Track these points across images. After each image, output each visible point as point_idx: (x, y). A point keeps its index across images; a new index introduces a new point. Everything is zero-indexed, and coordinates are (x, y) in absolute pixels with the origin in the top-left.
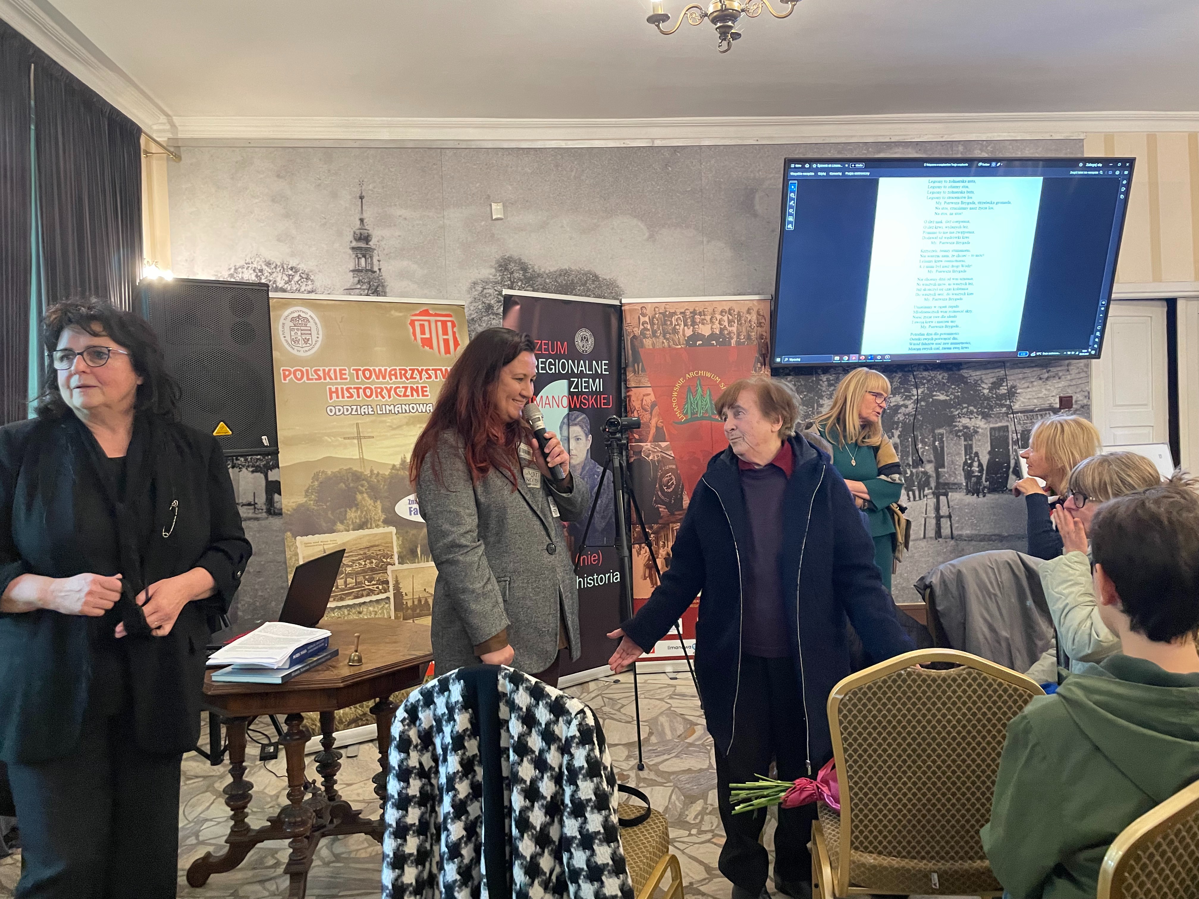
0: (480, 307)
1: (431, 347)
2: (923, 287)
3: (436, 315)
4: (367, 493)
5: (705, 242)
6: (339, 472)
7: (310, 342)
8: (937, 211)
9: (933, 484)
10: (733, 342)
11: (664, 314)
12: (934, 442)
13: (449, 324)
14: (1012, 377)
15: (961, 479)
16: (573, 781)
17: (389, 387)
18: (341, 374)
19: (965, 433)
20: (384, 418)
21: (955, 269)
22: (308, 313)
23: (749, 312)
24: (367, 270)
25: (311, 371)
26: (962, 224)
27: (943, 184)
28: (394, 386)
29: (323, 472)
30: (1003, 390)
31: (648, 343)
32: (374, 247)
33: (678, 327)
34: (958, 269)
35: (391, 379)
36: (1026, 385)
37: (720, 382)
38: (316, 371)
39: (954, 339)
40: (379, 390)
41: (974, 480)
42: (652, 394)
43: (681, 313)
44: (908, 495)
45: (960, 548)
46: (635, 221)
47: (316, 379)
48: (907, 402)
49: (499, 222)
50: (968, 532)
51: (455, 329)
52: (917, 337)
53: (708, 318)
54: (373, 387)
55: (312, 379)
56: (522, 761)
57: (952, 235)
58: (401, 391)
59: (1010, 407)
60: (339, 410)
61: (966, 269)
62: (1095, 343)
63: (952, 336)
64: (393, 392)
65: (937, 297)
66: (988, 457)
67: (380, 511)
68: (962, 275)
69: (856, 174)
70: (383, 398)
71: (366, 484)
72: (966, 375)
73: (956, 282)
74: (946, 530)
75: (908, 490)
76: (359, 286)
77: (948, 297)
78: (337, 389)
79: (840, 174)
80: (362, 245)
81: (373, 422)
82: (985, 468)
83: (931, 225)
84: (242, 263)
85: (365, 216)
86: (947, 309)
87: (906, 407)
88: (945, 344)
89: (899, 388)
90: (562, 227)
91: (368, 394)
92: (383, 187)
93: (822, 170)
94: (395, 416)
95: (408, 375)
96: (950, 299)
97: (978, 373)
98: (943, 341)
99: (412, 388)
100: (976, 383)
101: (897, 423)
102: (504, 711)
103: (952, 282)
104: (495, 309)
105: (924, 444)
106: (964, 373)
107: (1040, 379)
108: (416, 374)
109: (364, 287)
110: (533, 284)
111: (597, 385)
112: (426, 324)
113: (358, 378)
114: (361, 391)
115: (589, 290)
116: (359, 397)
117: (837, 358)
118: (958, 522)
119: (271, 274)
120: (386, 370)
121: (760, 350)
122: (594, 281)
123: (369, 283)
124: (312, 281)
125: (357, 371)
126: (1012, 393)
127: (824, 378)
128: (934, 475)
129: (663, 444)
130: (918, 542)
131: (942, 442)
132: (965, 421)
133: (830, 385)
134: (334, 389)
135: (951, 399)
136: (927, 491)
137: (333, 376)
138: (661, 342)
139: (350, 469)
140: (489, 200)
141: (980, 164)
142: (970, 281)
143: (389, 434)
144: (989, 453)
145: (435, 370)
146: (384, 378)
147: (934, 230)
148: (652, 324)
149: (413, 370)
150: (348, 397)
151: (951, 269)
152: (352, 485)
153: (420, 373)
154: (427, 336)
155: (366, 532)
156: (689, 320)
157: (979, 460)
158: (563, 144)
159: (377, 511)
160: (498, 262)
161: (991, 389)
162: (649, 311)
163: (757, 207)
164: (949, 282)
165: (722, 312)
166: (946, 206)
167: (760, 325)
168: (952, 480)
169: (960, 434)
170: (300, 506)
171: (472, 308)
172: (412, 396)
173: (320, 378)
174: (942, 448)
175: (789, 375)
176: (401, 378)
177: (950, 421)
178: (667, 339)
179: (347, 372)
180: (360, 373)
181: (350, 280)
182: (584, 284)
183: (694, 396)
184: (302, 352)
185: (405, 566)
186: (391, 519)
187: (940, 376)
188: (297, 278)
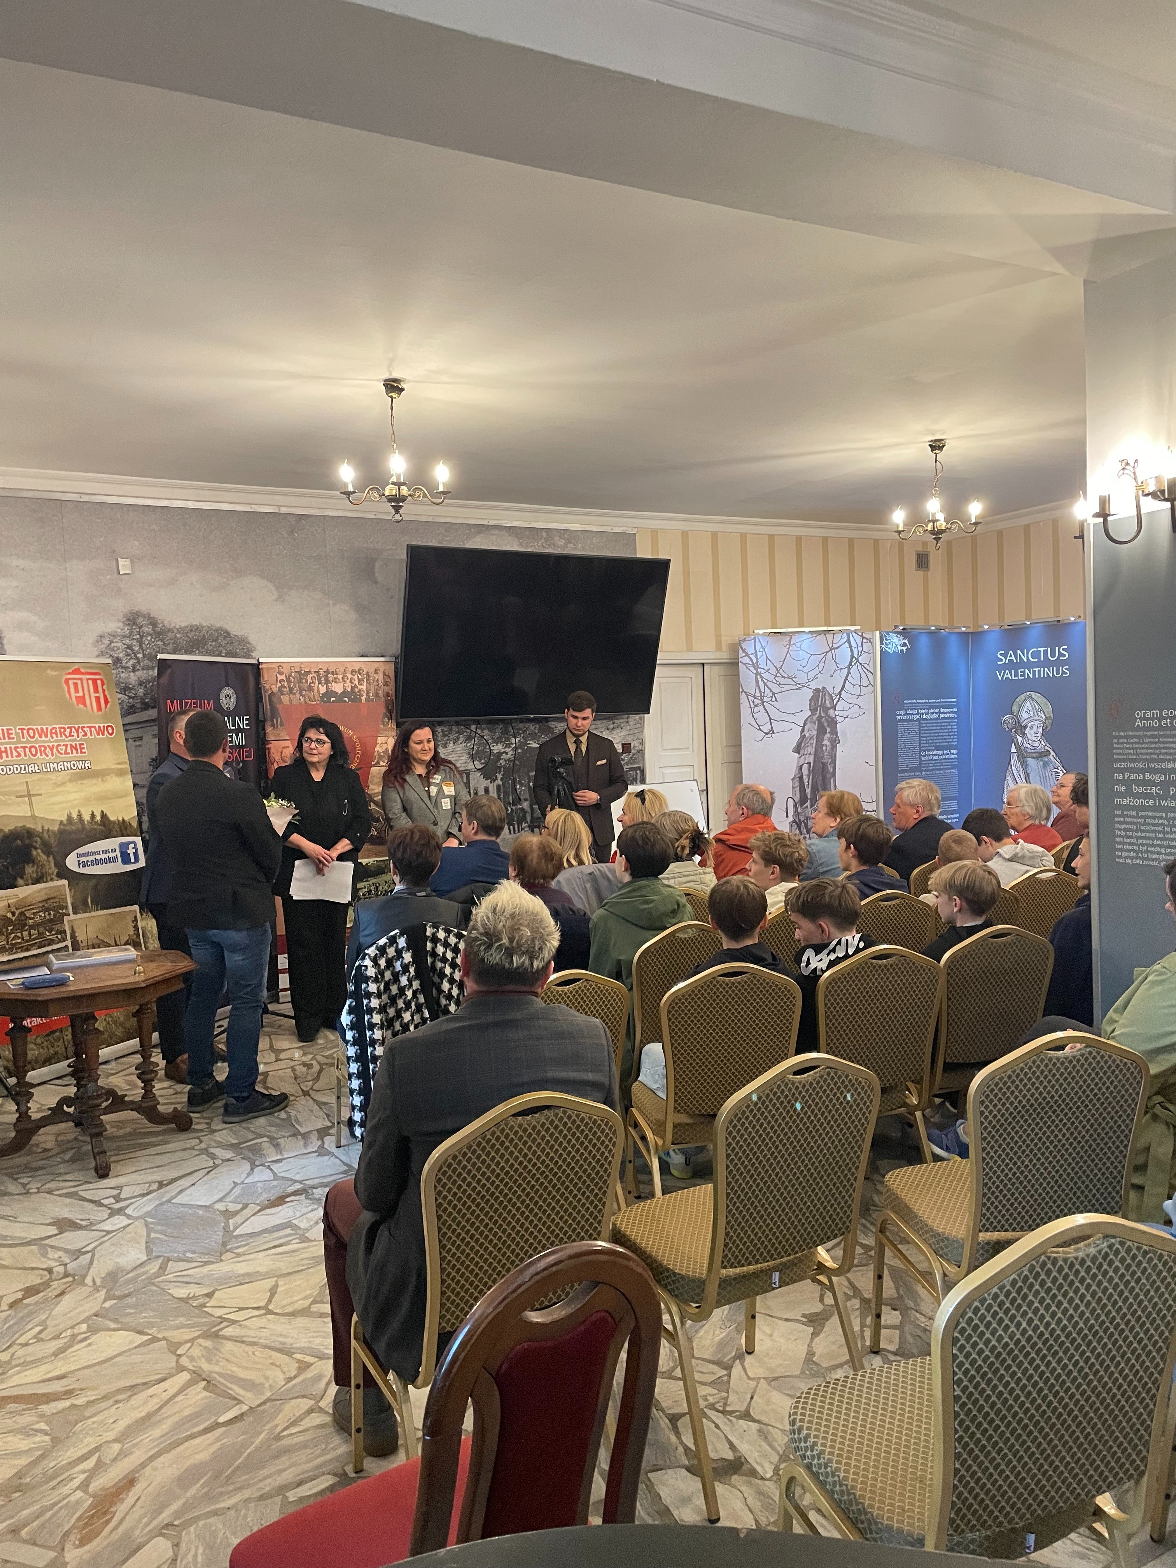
0: (108, 660)
1: (85, 705)
3: (86, 673)
4: (41, 849)
5: (331, 605)
6: (15, 829)
9: (529, 819)
10: (363, 698)
11: (299, 673)
13: (99, 682)
17: (51, 745)
18: (9, 734)
20: (49, 776)
28: (56, 744)
29: (1, 830)
31: (285, 699)
33: (312, 685)
35: (52, 738)
37: (352, 735)
40: (43, 749)
42: (291, 746)
43: (315, 672)
44: (509, 829)
46: (264, 582)
49: (127, 577)
51: (105, 687)
53: (340, 677)
54: (37, 746)
58: (62, 749)
60: (10, 769)
64: (55, 750)
67: (52, 865)
70: (47, 756)
71: (39, 840)
78: (6, 748)
81: (39, 780)
90: (191, 584)
91: (34, 753)
94: (59, 774)
95: (67, 733)
99: (71, 746)
101: (500, 767)
104: (124, 662)
105: (521, 785)
108: (74, 733)
110: (164, 638)
111: (240, 739)
112: (79, 682)
113: (24, 738)
114: (27, 750)
115: (220, 646)
116: (26, 756)
120: (47, 728)
121: (387, 707)
122: (224, 637)
125: (22, 730)
138: (298, 699)
139: (24, 826)
140: (114, 555)
143: (54, 791)
145: (90, 727)
146: (46, 736)
148: (289, 682)
149: (71, 728)
152: (26, 842)
153: (77, 731)
154: (81, 695)
155: (43, 885)
156: (323, 679)
158: (190, 505)
160: (125, 616)
162: (286, 670)
163: (377, 575)
165: (352, 672)
167: (386, 684)
172: (72, 753)
176: (61, 736)
178: (303, 696)
179: (13, 731)
185: (81, 915)
186: (64, 872)
187: (533, 727)
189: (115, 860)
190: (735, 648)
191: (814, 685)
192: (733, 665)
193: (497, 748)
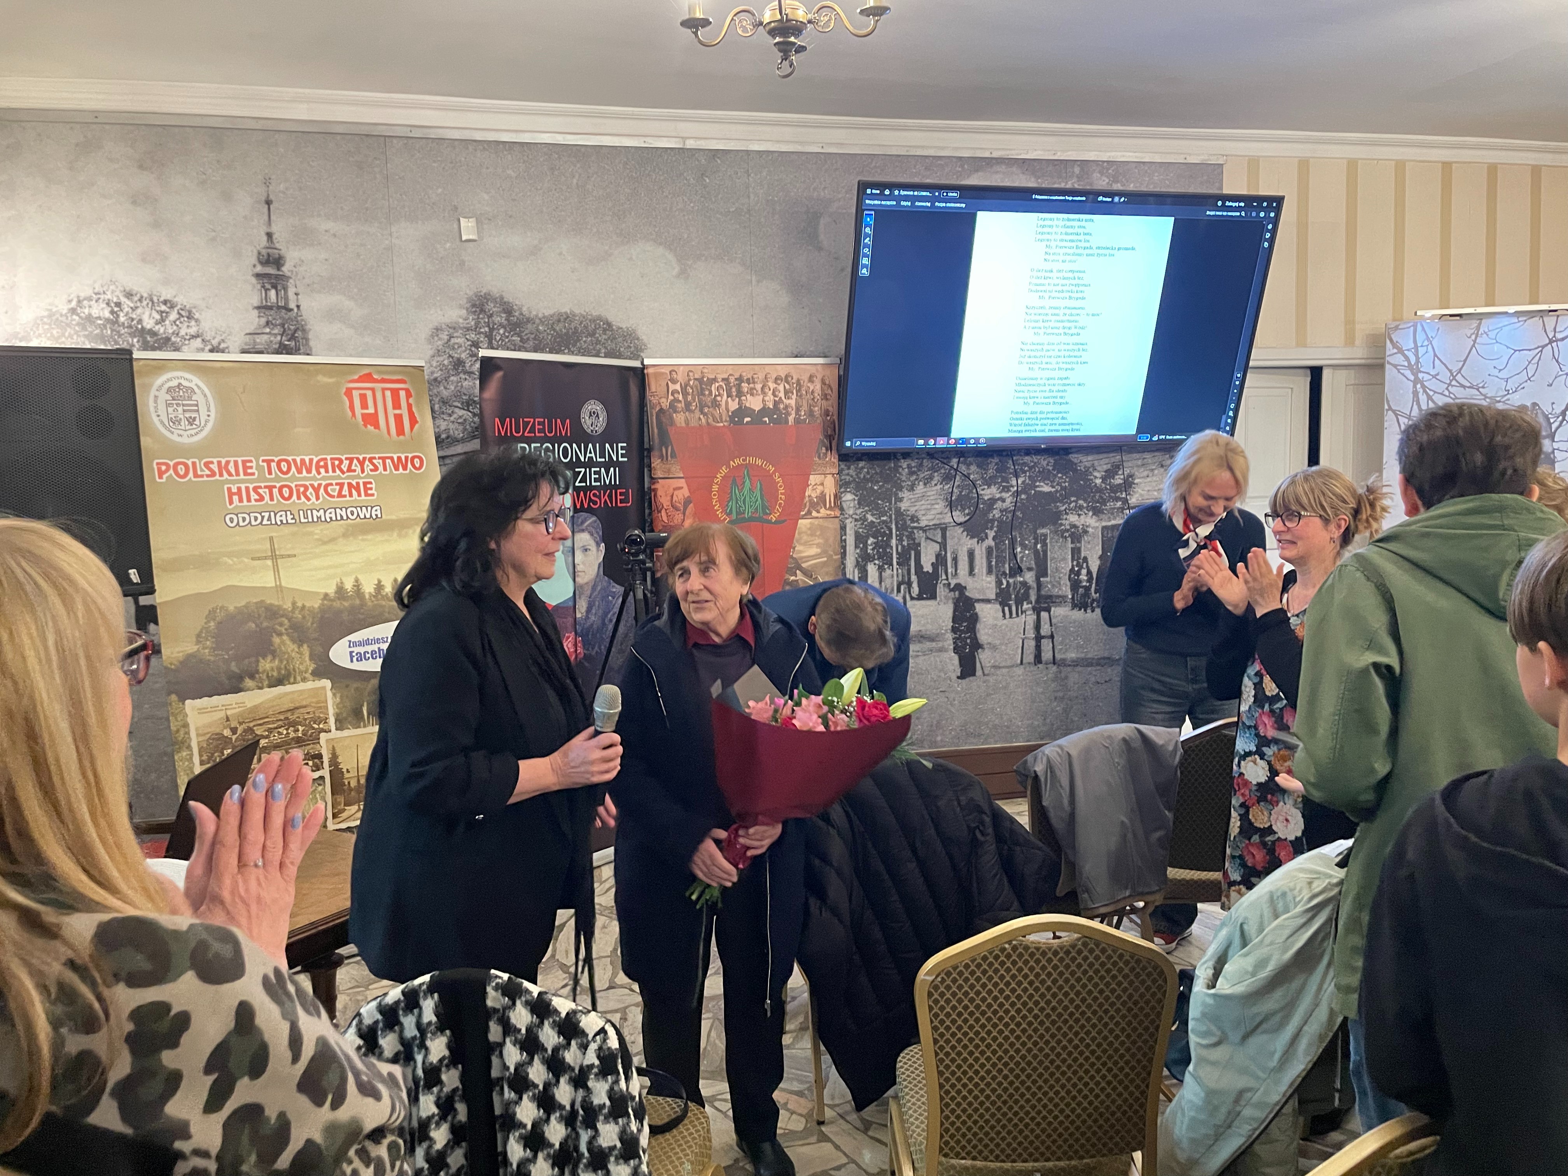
0: (446, 362)
1: (377, 426)
2: (1028, 354)
3: (383, 381)
4: (288, 634)
5: (754, 282)
6: (246, 606)
7: (197, 422)
8: (1047, 257)
9: (1033, 598)
10: (791, 419)
12: (1036, 544)
13: (402, 394)
14: (1130, 464)
15: (1066, 590)
16: (590, 1123)
17: (316, 485)
18: (245, 468)
19: (1073, 533)
20: (310, 529)
21: (1067, 331)
22: (193, 381)
23: (811, 379)
24: (279, 308)
25: (200, 465)
26: (1076, 275)
27: (1055, 223)
28: (324, 483)
29: (222, 608)
30: (1118, 480)
31: (679, 419)
32: (288, 274)
33: (719, 398)
34: (1071, 332)
35: (319, 473)
36: (1146, 473)
37: (774, 472)
38: (207, 465)
39: (1063, 418)
40: (302, 489)
41: (1081, 590)
42: (685, 486)
43: (723, 380)
44: (1003, 611)
45: (1063, 675)
46: (661, 250)
47: (208, 476)
48: (1004, 495)
49: (471, 244)
50: (1073, 655)
51: (411, 401)
52: (1019, 416)
53: (759, 387)
54: (293, 485)
55: (202, 476)
56: (521, 1098)
57: (1065, 288)
58: (334, 490)
59: (1125, 501)
60: (244, 519)
61: (1080, 331)
62: (1227, 424)
63: (1061, 415)
64: (322, 491)
65: (1044, 366)
66: (1098, 562)
67: (307, 659)
68: (1076, 339)
69: (948, 205)
70: (309, 499)
71: (286, 621)
72: (1075, 461)
73: (1067, 347)
74: (1047, 655)
75: (1003, 604)
76: (268, 330)
77: (1057, 366)
78: (239, 489)
79: (929, 204)
80: (271, 270)
81: (293, 534)
82: (1095, 576)
83: (1039, 274)
84: (88, 292)
85: (274, 229)
86: (1056, 382)
87: (1003, 501)
88: (1051, 425)
89: (995, 477)
90: (560, 254)
91: (286, 495)
92: (300, 189)
93: (906, 198)
94: (328, 525)
95: (345, 467)
96: (1060, 369)
97: (1090, 458)
98: (1050, 421)
99: (350, 485)
100: (1087, 472)
101: (992, 521)
102: (495, 1032)
103: (1062, 347)
104: (468, 365)
105: (1024, 547)
106: (1074, 458)
107: (1162, 466)
108: (355, 465)
109: (276, 331)
110: (521, 332)
111: (613, 476)
112: (369, 393)
113: (270, 473)
114: (275, 491)
115: (598, 342)
116: (272, 499)
117: (921, 442)
118: (1061, 643)
119: (134, 309)
120: (311, 460)
121: (825, 430)
122: (605, 330)
123: (283, 325)
124: (197, 320)
125: (269, 462)
126: (1128, 485)
127: (904, 464)
128: (1035, 586)
130: (1015, 669)
131: (1045, 545)
132: (1073, 518)
133: (911, 473)
134: (234, 490)
135: (1057, 491)
136: (1025, 606)
137: (233, 471)
139: (262, 601)
140: (456, 213)
141: (1100, 198)
142: (1085, 347)
143: (317, 551)
144: (1100, 558)
145: (384, 459)
146: (309, 471)
147: (1042, 281)
148: (685, 394)
149: (351, 460)
150: (256, 500)
151: (1061, 331)
152: (265, 624)
153: (362, 463)
154: (371, 410)
155: (288, 688)
156: (734, 390)
157: (1088, 567)
158: (560, 139)
159: (303, 659)
160: (469, 300)
161: (1104, 479)
163: (822, 237)
164: (1060, 347)
165: (776, 379)
166: (1058, 250)
167: (825, 397)
168: (1055, 592)
169: (1067, 534)
170: (189, 657)
171: (434, 364)
172: (351, 495)
173: (213, 474)
174: (1045, 552)
175: (860, 459)
176: (334, 471)
177: (1055, 518)
178: (705, 414)
179: (254, 464)
180: (273, 465)
181: (254, 320)
182: (593, 334)
183: (740, 491)
184: (184, 437)
185: (346, 733)
186: (326, 669)
187: (1045, 462)
188: (173, 316)
192: (1373, 367)
193: (989, 492)
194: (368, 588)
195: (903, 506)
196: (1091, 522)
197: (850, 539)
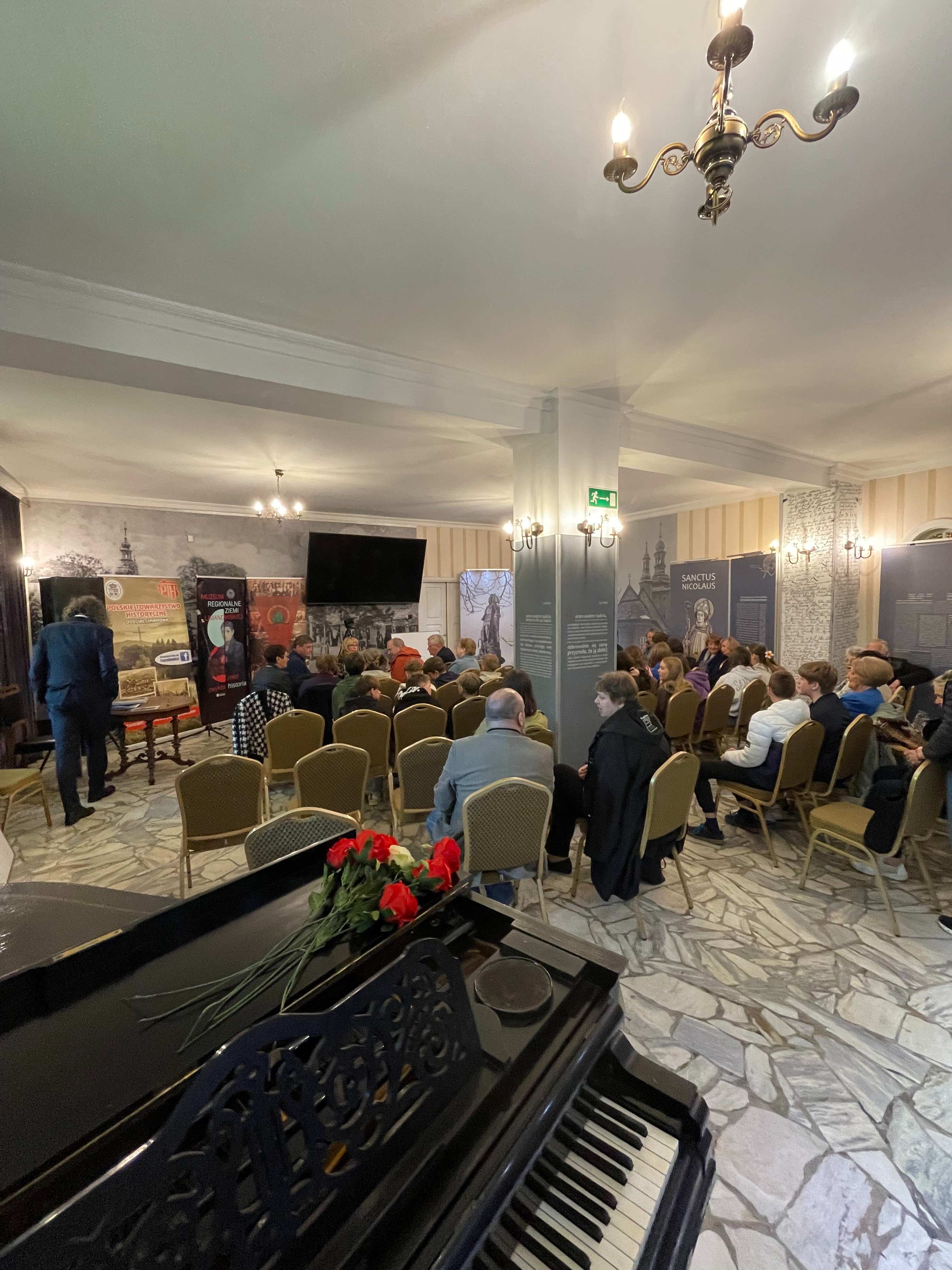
0: (185, 578)
1: (166, 596)
3: (168, 583)
4: (144, 654)
6: (132, 646)
7: (118, 594)
10: (292, 595)
11: (264, 583)
12: (366, 630)
13: (174, 586)
14: (393, 608)
15: (376, 643)
18: (131, 607)
20: (149, 625)
22: (116, 583)
23: (298, 584)
24: (128, 560)
25: (119, 606)
28: (151, 612)
29: (126, 646)
30: (390, 612)
31: (257, 594)
32: (131, 550)
33: (269, 589)
35: (151, 609)
37: (287, 610)
40: (147, 613)
42: (259, 614)
43: (271, 583)
46: (251, 546)
49: (191, 543)
51: (176, 589)
53: (282, 585)
54: (144, 612)
55: (120, 609)
59: (392, 618)
67: (149, 661)
70: (148, 616)
71: (142, 650)
76: (126, 567)
80: (126, 549)
81: (144, 626)
84: (63, 554)
85: (127, 537)
87: (357, 618)
89: (354, 611)
90: (220, 545)
91: (142, 615)
92: (136, 526)
94: (154, 624)
100: (381, 610)
107: (402, 608)
109: (128, 568)
110: (207, 568)
111: (236, 610)
112: (165, 586)
113: (138, 609)
114: (139, 614)
120: (149, 605)
121: (302, 598)
122: (234, 568)
123: (130, 566)
124: (102, 563)
125: (137, 606)
126: (393, 614)
129: (264, 633)
131: (369, 631)
132: (377, 623)
134: (128, 613)
137: (127, 608)
138: (263, 594)
139: (137, 644)
140: (187, 534)
143: (152, 631)
145: (168, 605)
148: (259, 587)
149: (159, 605)
152: (138, 651)
153: (162, 606)
154: (167, 591)
155: (144, 669)
160: (190, 559)
165: (287, 583)
167: (302, 588)
169: (376, 628)
173: (123, 609)
178: (265, 593)
179: (133, 606)
181: (120, 564)
182: (230, 570)
183: (276, 615)
184: (114, 598)
185: (160, 682)
186: (154, 664)
187: (369, 607)
188: (93, 562)
189: (178, 659)
190: (459, 576)
191: (491, 593)
192: (458, 583)
193: (353, 616)
194: (165, 642)
195: (327, 619)
196: (383, 624)
197: (311, 629)
